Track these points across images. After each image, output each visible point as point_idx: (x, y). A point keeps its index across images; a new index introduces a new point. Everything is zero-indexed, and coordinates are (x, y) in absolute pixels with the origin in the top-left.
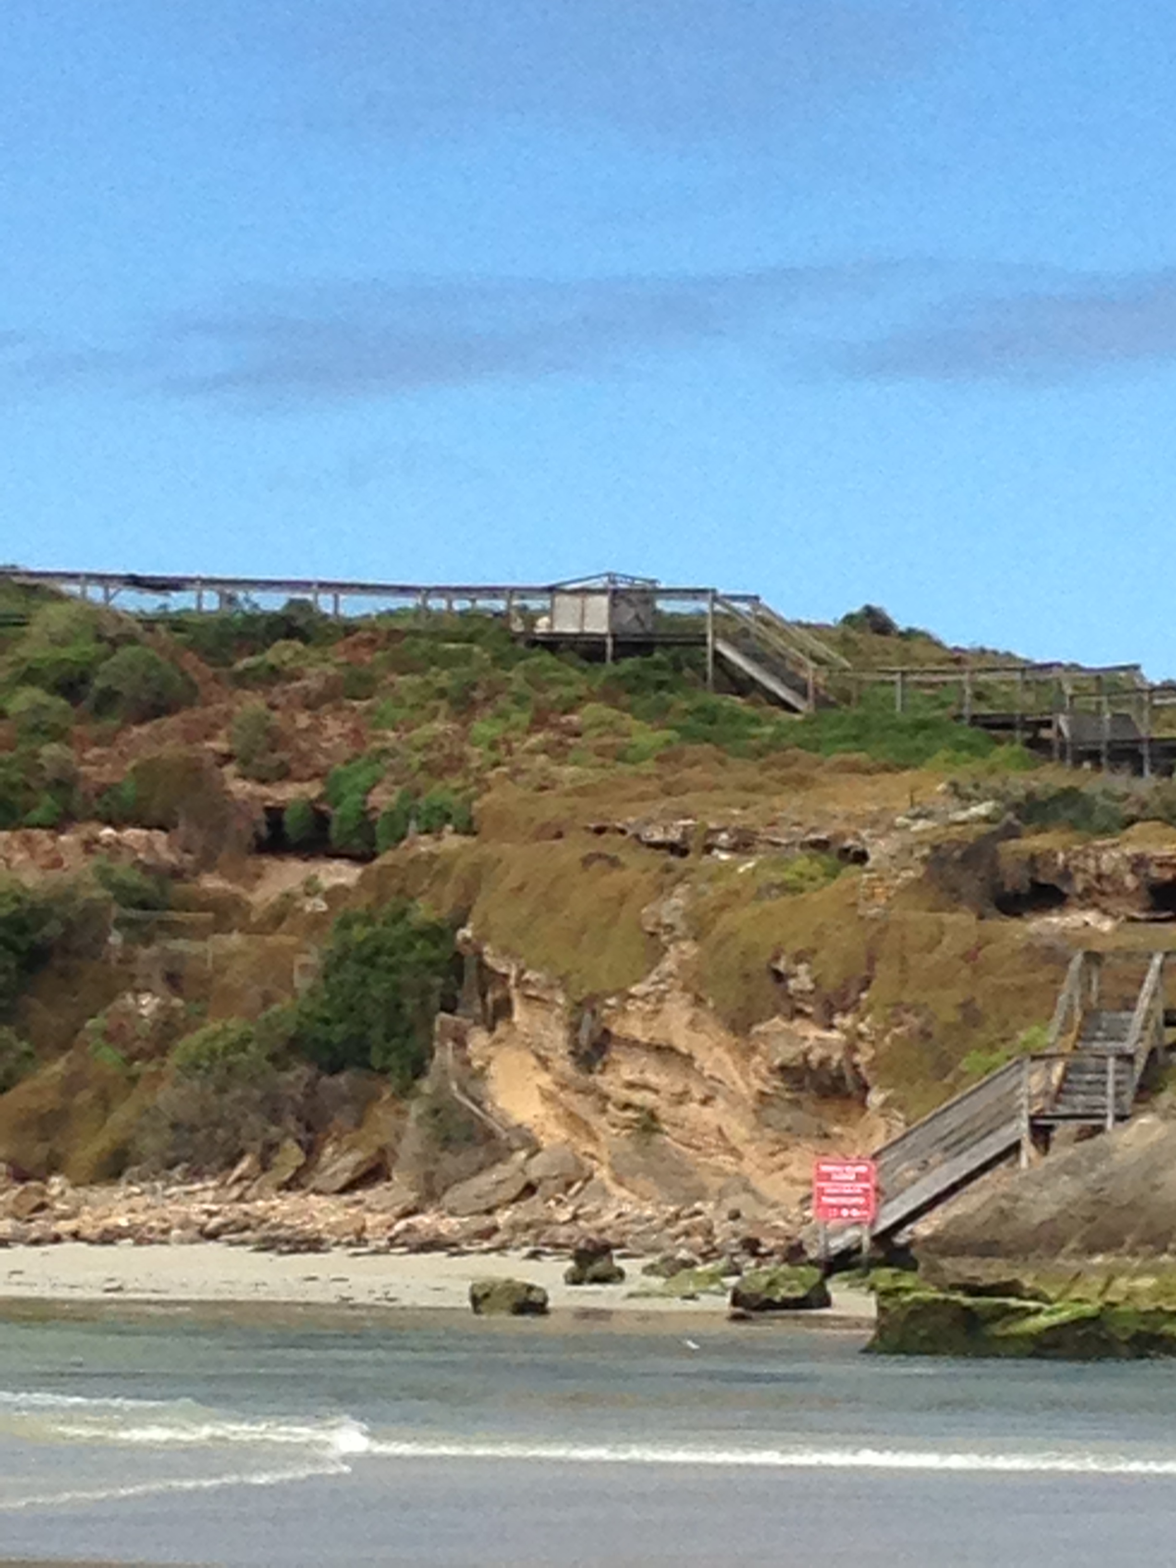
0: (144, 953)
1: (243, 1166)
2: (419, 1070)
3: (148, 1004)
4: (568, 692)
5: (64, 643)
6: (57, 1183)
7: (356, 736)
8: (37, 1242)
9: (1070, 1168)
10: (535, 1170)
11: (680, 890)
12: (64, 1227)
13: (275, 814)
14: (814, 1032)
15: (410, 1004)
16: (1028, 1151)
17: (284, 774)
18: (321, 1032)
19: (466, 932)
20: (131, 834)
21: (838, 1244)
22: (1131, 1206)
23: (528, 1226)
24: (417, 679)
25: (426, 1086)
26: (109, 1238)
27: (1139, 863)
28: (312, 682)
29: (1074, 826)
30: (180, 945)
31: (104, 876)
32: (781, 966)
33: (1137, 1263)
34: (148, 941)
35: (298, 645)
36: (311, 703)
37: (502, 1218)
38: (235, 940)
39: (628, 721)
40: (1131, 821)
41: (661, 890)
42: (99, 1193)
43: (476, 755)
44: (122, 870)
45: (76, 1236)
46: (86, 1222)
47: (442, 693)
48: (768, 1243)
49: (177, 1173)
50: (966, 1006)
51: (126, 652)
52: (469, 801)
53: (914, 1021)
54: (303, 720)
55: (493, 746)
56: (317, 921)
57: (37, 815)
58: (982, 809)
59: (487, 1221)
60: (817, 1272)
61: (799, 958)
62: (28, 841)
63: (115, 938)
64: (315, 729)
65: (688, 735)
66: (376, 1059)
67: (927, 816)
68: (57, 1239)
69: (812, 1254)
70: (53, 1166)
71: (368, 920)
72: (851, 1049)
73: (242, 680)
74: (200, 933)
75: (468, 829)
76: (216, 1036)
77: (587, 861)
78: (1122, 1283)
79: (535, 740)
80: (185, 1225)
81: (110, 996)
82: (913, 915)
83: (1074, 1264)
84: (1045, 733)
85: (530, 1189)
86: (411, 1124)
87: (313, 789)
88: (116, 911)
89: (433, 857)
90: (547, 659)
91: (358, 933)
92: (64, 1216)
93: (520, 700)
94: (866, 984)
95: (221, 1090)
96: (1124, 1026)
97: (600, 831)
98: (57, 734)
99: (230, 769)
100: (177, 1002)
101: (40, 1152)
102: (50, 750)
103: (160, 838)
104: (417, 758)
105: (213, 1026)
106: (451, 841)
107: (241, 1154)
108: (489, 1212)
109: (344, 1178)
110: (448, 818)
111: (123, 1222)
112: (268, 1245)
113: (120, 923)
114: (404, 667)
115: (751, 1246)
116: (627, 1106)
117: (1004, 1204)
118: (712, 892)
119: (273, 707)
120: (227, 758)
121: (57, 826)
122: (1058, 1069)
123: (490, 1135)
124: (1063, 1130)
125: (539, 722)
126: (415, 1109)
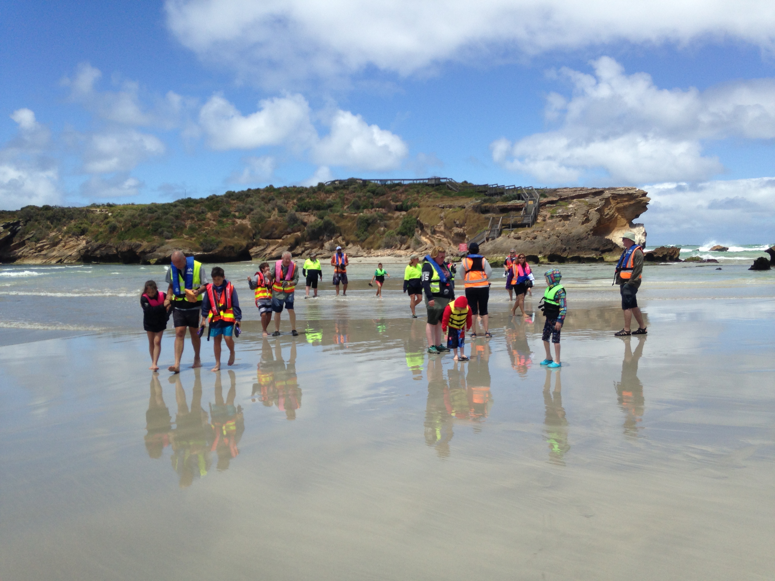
0: (381, 223)
1: (393, 247)
2: (413, 235)
3: (382, 229)
4: (431, 190)
5: (372, 187)
6: (372, 250)
7: (406, 197)
8: (369, 257)
9: (491, 244)
10: (427, 246)
11: (443, 212)
12: (373, 255)
13: (397, 206)
14: (459, 229)
15: (412, 228)
16: (486, 241)
17: (398, 201)
18: (402, 231)
19: (418, 219)
20: (380, 209)
21: (462, 254)
22: (499, 248)
23: (426, 253)
24: (413, 190)
25: (414, 237)
26: (378, 256)
27: (498, 207)
28: (401, 190)
29: (490, 202)
30: (386, 222)
31: (377, 214)
32: (455, 221)
33: (500, 255)
34: (382, 221)
35: (399, 186)
36: (401, 193)
37: (423, 252)
38: (392, 221)
39: (437, 194)
40: (497, 202)
41: (441, 212)
42: (377, 251)
43: (419, 198)
44: (379, 213)
45: (374, 256)
46: (375, 254)
47: (415, 191)
48: (454, 254)
49: (386, 248)
50: (478, 224)
51: (379, 188)
52: (419, 203)
53: (471, 227)
54: (400, 195)
55: (421, 197)
56: (401, 218)
57: (370, 207)
58: (479, 201)
59: (421, 253)
60: (460, 258)
61: (457, 220)
62: (368, 210)
63: (379, 221)
64: (401, 196)
65: (444, 195)
66: (408, 234)
67: (473, 202)
68: (372, 256)
69: (459, 255)
70: (372, 248)
71: (407, 218)
72: (464, 231)
73: (393, 191)
74: (388, 220)
75: (419, 207)
76: (389, 232)
77: (432, 210)
78: (498, 258)
79: (427, 196)
80: (386, 254)
81: (378, 228)
82: (471, 214)
83: (492, 255)
84: (486, 193)
85: (426, 249)
86: (412, 242)
87: (401, 203)
88: (378, 218)
89: (414, 211)
90: (428, 187)
91: (406, 219)
92: (373, 254)
93: (425, 192)
94: (466, 222)
95: (390, 239)
96: (497, 226)
97: (434, 206)
98: (372, 198)
99: (391, 201)
100: (386, 229)
101: (370, 246)
102: (371, 200)
103: (383, 210)
104: (413, 199)
105: (389, 231)
106: (417, 208)
107: (393, 246)
108: (422, 252)
109: (405, 248)
110: (416, 206)
111: (379, 254)
112: (395, 256)
113: (379, 219)
114: (411, 188)
115: (452, 255)
116: (437, 239)
117: (483, 248)
118: (447, 213)
119: (396, 194)
120: (391, 200)
121: (372, 208)
122: (489, 232)
123: (421, 243)
124: (490, 239)
125: (427, 194)
126: (413, 240)
